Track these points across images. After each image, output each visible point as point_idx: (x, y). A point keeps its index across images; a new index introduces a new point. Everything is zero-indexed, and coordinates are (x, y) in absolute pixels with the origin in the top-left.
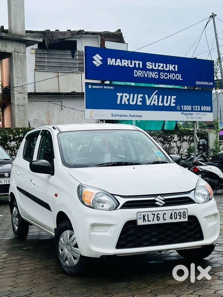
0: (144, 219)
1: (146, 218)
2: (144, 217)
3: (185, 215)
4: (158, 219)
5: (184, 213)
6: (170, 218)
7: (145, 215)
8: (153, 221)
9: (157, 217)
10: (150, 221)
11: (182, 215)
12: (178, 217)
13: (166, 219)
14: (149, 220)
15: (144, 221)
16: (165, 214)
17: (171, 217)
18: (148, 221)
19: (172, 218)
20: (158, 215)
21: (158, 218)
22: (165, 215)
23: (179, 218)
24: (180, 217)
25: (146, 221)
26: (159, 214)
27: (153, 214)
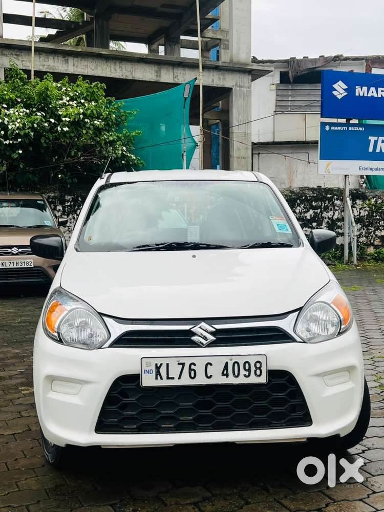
0: (158, 373)
1: (163, 371)
2: (158, 368)
3: (260, 368)
4: (193, 375)
5: (258, 365)
6: (223, 374)
7: (161, 364)
8: (179, 378)
9: (190, 369)
10: (173, 378)
11: (253, 369)
12: (243, 372)
13: (211, 376)
14: (170, 376)
15: (157, 378)
16: (211, 364)
17: (225, 373)
18: (168, 378)
19: (227, 375)
20: (193, 367)
21: (193, 372)
22: (209, 365)
23: (245, 375)
24: (247, 373)
25: (161, 378)
26: (195, 365)
27: (179, 364)
